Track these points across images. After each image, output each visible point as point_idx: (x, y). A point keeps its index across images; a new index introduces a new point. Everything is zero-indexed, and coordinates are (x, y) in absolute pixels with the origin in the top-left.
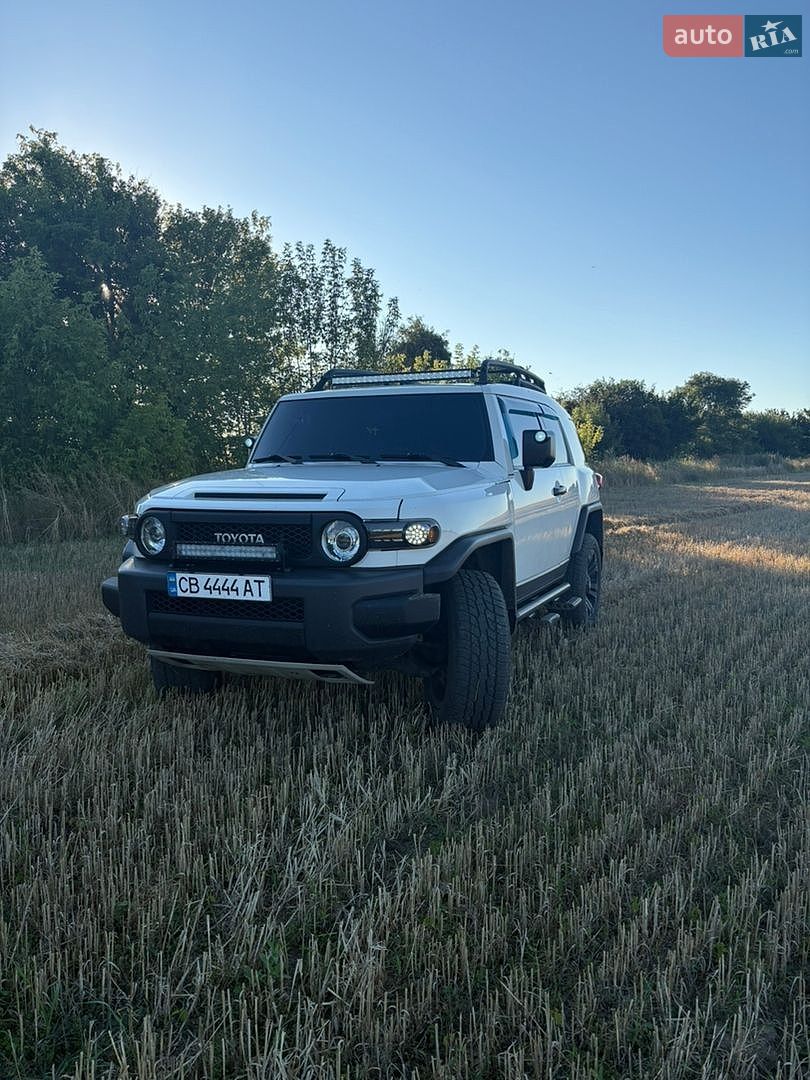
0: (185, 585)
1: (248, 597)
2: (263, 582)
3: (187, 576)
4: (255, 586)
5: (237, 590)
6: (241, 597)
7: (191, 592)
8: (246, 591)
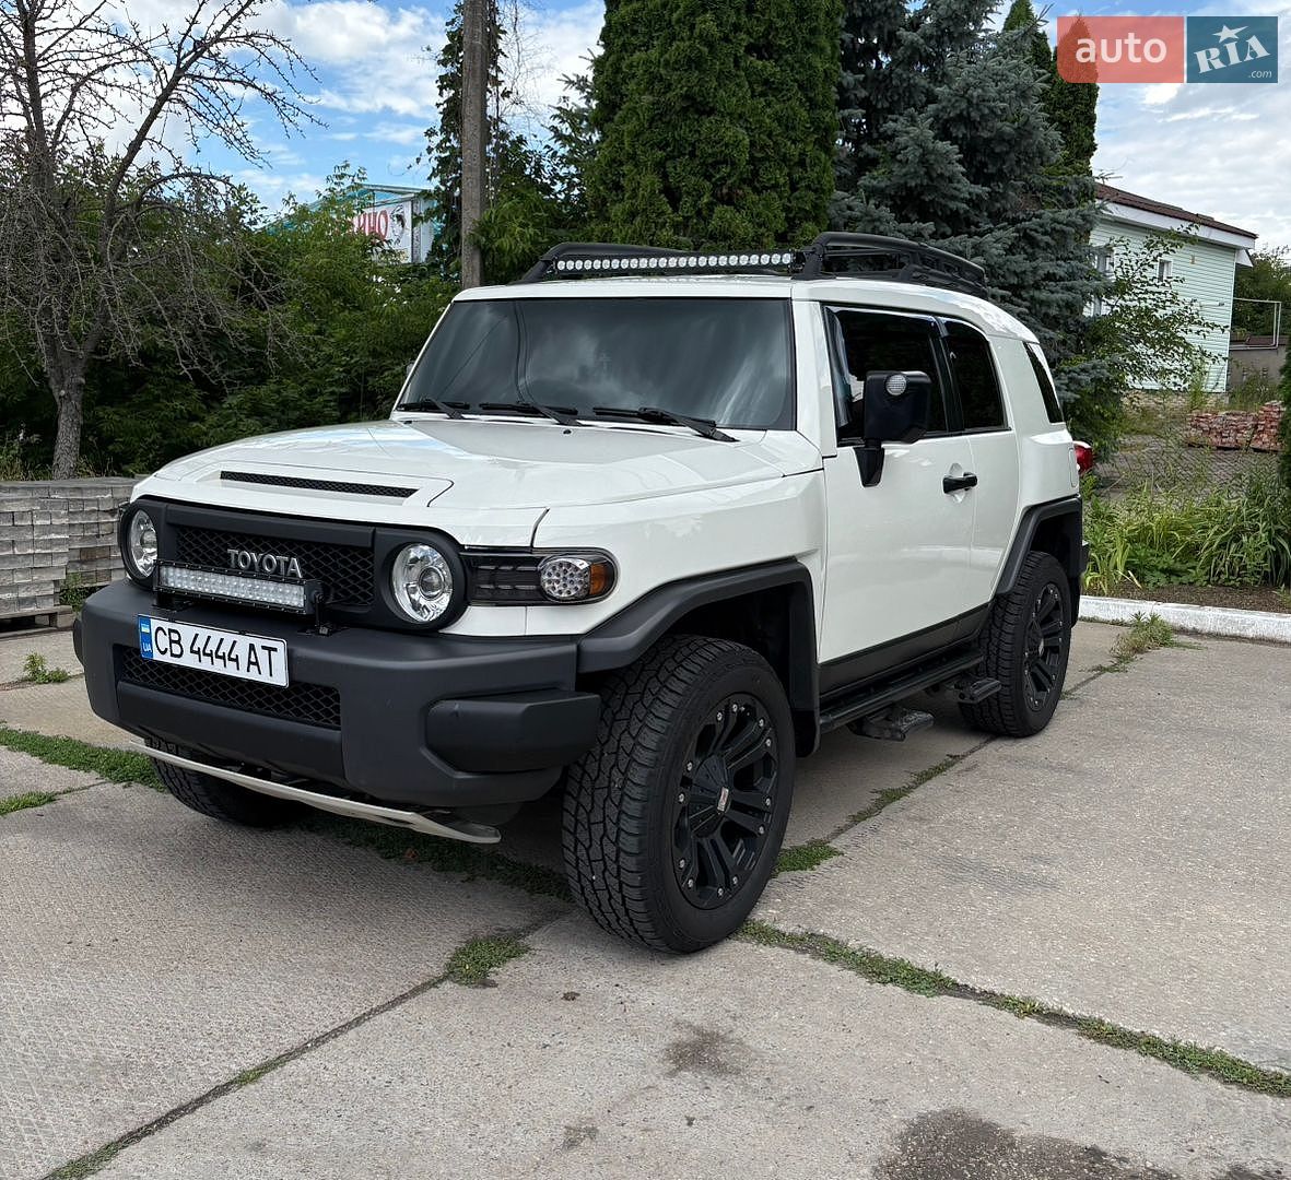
0: (163, 641)
1: (253, 675)
2: (275, 650)
3: (167, 625)
4: (262, 656)
5: (236, 660)
6: (242, 674)
7: (172, 655)
8: (250, 663)
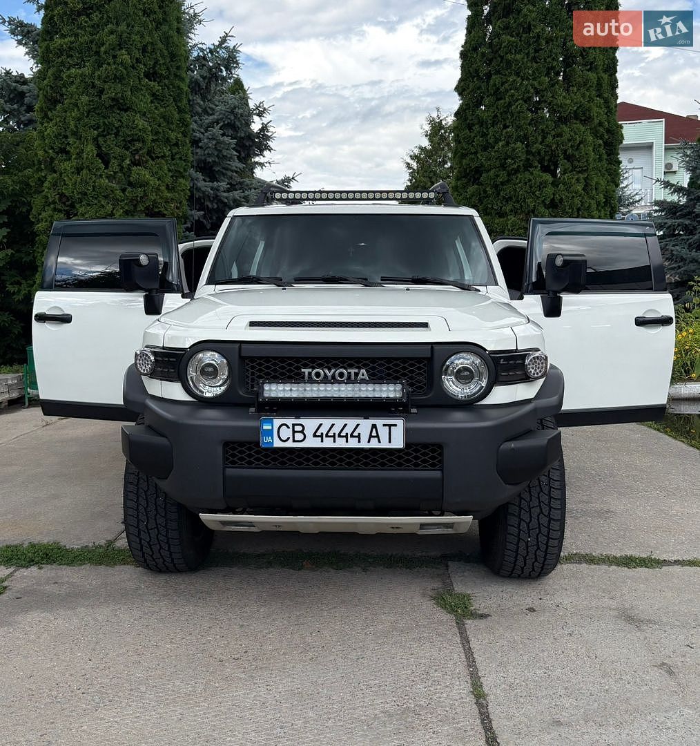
0: (285, 433)
1: (374, 444)
2: (395, 425)
4: (383, 432)
6: (364, 444)
7: (294, 441)
8: (371, 436)
